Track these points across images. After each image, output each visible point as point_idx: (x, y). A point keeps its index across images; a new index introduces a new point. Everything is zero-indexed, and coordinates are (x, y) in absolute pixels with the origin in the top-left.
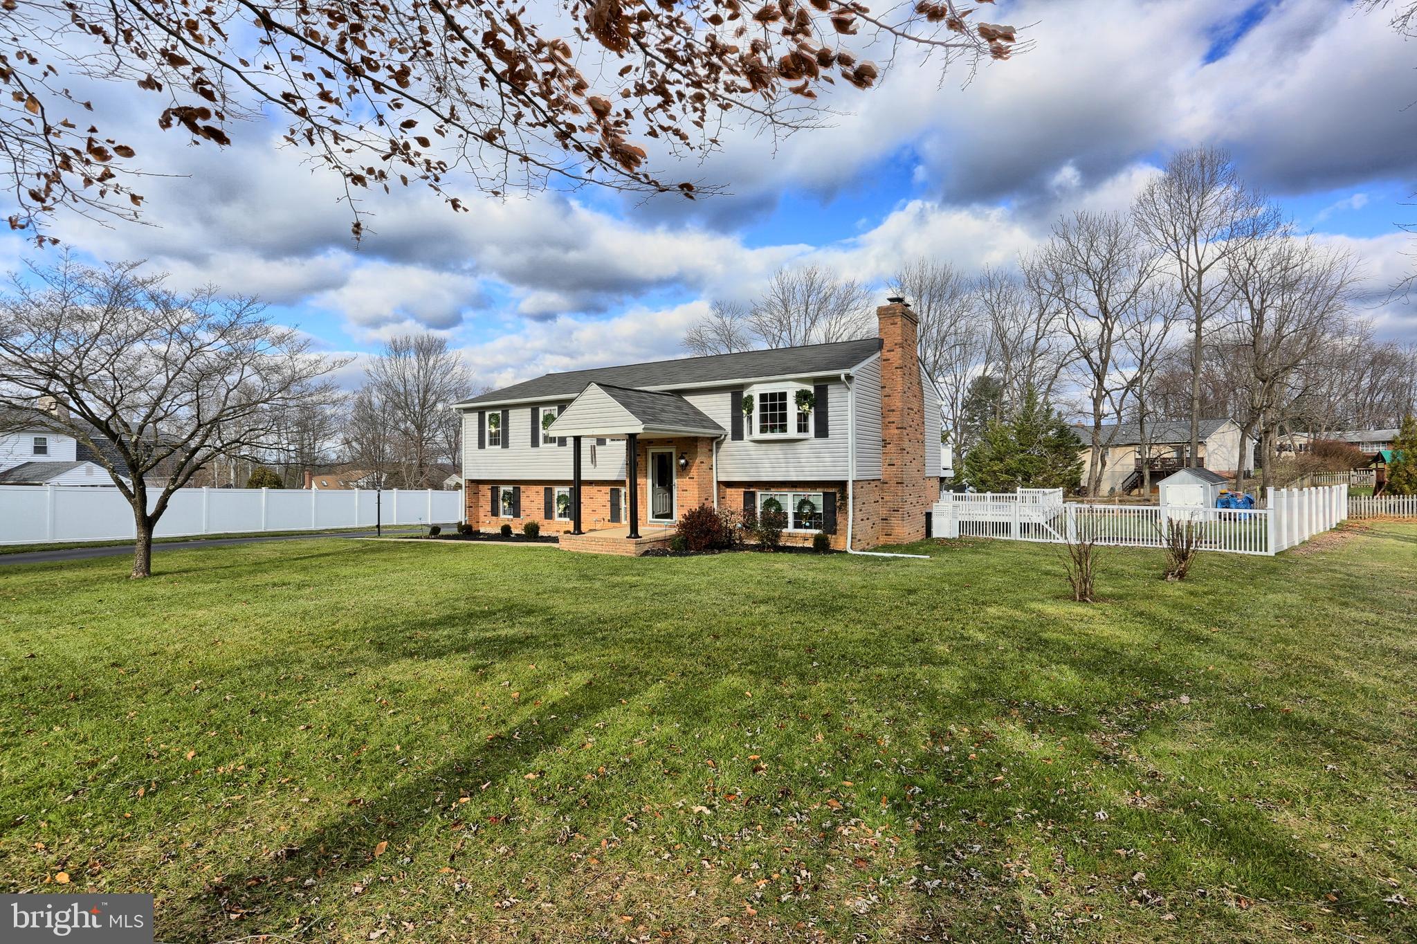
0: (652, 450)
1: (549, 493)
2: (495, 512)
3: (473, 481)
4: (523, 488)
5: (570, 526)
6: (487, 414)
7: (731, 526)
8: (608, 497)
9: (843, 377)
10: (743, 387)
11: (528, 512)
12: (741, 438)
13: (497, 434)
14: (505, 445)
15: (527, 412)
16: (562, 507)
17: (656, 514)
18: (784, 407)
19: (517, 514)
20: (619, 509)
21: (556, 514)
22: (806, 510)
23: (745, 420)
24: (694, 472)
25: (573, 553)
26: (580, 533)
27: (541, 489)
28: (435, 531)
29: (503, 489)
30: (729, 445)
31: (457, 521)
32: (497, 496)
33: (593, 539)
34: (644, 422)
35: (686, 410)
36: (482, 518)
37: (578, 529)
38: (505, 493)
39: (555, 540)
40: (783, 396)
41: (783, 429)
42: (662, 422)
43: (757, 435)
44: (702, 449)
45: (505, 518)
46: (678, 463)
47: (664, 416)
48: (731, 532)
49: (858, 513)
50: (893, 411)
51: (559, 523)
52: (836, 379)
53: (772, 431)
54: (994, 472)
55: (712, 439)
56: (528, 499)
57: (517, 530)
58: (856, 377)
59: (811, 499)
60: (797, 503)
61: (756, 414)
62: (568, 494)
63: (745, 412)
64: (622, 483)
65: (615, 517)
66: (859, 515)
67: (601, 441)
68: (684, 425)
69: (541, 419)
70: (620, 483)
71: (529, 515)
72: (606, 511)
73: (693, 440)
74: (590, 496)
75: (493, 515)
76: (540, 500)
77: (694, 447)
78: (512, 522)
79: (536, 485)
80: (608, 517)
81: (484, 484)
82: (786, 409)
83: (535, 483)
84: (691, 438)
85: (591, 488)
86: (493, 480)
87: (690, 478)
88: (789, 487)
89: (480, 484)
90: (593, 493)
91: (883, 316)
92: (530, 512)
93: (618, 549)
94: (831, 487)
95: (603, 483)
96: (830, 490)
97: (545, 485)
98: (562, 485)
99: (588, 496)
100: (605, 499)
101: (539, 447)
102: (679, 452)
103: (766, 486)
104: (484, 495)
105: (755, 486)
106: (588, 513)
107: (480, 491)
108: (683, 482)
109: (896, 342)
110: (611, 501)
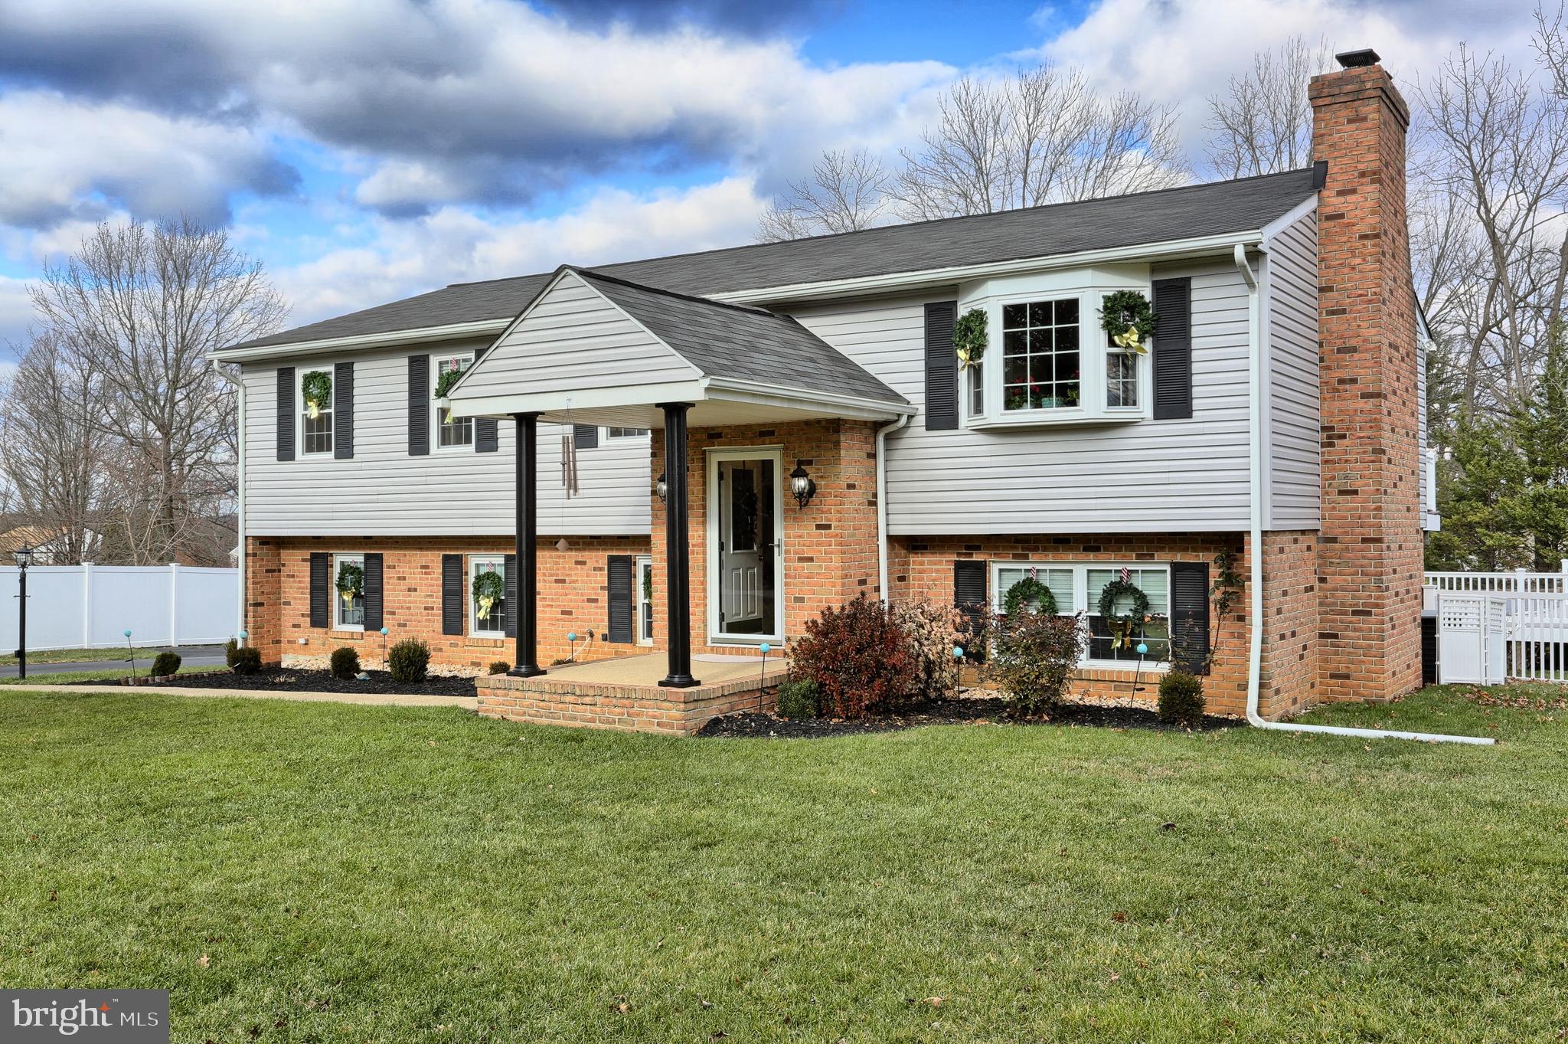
0: (718, 456)
1: (453, 568)
2: (319, 617)
3: (264, 541)
4: (389, 556)
5: (508, 652)
6: (300, 373)
7: (932, 652)
8: (603, 578)
9: (1239, 254)
10: (955, 288)
11: (401, 616)
12: (952, 423)
13: (323, 421)
14: (345, 450)
15: (398, 369)
16: (486, 603)
17: (728, 620)
18: (1070, 338)
19: (373, 622)
20: (632, 608)
21: (471, 623)
22: (1124, 609)
23: (963, 376)
24: (828, 508)
25: (516, 728)
26: (535, 671)
27: (434, 559)
28: (167, 665)
29: (341, 558)
30: (920, 439)
31: (225, 640)
32: (326, 577)
33: (569, 690)
34: (708, 372)
35: (807, 350)
36: (288, 633)
37: (528, 661)
38: (346, 569)
39: (465, 687)
40: (1069, 309)
41: (1069, 396)
42: (754, 373)
43: (995, 412)
44: (850, 452)
45: (345, 631)
46: (787, 487)
47: (760, 360)
48: (930, 667)
49: (1273, 619)
50: (1354, 350)
51: (479, 644)
52: (1221, 261)
53: (1037, 404)
54: (1471, 526)
55: (876, 426)
56: (404, 585)
57: (372, 661)
58: (1271, 255)
59: (1138, 582)
60: (1098, 591)
61: (994, 359)
62: (501, 572)
63: (962, 354)
64: (643, 542)
65: (620, 629)
66: (1277, 625)
67: (585, 436)
68: (808, 385)
69: (434, 383)
70: (634, 543)
71: (405, 625)
72: (597, 613)
73: (827, 429)
74: (557, 575)
75: (314, 624)
76: (433, 586)
77: (830, 445)
78: (362, 641)
79: (421, 549)
80: (603, 628)
81: (293, 549)
82: (1075, 344)
83: (420, 543)
84: (824, 423)
85: (559, 557)
86: (314, 537)
87: (819, 527)
88: (1077, 549)
89: (284, 549)
90: (564, 568)
91: (1327, 101)
92: (406, 618)
93: (638, 715)
94: (1194, 550)
95: (591, 544)
96: (1190, 558)
97: (445, 549)
98: (486, 549)
99: (552, 575)
100: (596, 582)
101: (428, 454)
102: (792, 459)
103: (1016, 548)
104: (293, 576)
105: (987, 548)
106: (551, 619)
107: (284, 565)
108: (800, 537)
109: (1361, 167)
110: (609, 588)
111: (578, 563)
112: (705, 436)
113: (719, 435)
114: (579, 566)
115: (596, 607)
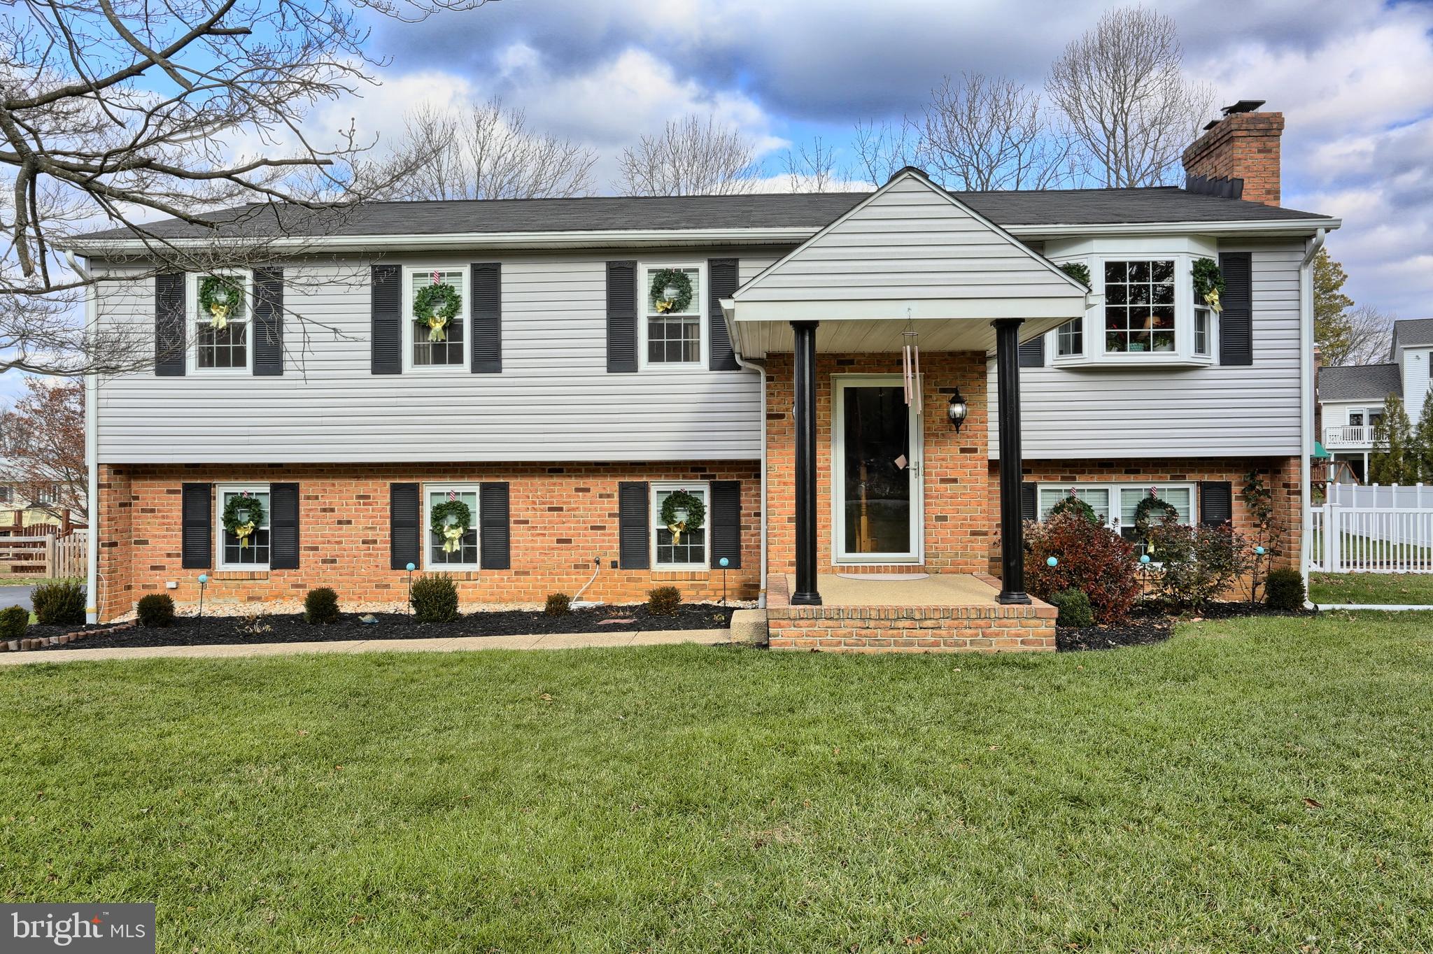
0: (845, 382)
1: (405, 497)
2: (194, 557)
3: (118, 470)
4: (306, 487)
6: (195, 277)
8: (612, 505)
9: (1321, 235)
11: (327, 551)
12: (1038, 361)
13: (232, 331)
14: (270, 365)
15: (357, 277)
16: (453, 534)
18: (1166, 294)
19: (284, 560)
20: (648, 534)
21: (426, 556)
24: (974, 433)
27: (378, 488)
29: (227, 489)
32: (206, 510)
36: (146, 576)
38: (236, 501)
40: (1166, 270)
43: (1097, 353)
45: (235, 571)
46: (928, 414)
53: (1136, 348)
56: (331, 517)
59: (1167, 498)
60: (1132, 506)
61: (1097, 307)
65: (634, 555)
69: (409, 298)
70: (651, 470)
71: (334, 561)
72: (604, 541)
73: (973, 361)
74: (552, 503)
75: (187, 564)
76: (376, 517)
77: (976, 375)
78: (268, 582)
79: (358, 478)
80: (614, 553)
81: (152, 478)
82: (1171, 300)
83: (355, 471)
84: (969, 355)
85: (554, 484)
86: (187, 465)
87: (963, 450)
88: (1120, 472)
89: (136, 478)
90: (561, 496)
91: (1244, 133)
92: (334, 553)
93: (997, 635)
94: (1219, 471)
95: (598, 471)
96: (1216, 478)
97: (394, 477)
98: (452, 477)
99: (544, 503)
100: (602, 509)
101: (400, 372)
102: (933, 387)
103: (1064, 471)
104: (152, 511)
105: (1037, 472)
106: (543, 548)
107: (137, 498)
108: (943, 460)
109: (1267, 186)
110: (621, 515)
111: (578, 490)
112: (834, 362)
113: (851, 362)
114: (580, 494)
115: (604, 535)
